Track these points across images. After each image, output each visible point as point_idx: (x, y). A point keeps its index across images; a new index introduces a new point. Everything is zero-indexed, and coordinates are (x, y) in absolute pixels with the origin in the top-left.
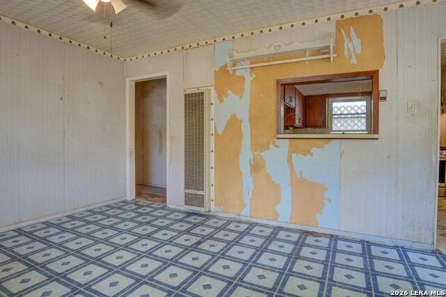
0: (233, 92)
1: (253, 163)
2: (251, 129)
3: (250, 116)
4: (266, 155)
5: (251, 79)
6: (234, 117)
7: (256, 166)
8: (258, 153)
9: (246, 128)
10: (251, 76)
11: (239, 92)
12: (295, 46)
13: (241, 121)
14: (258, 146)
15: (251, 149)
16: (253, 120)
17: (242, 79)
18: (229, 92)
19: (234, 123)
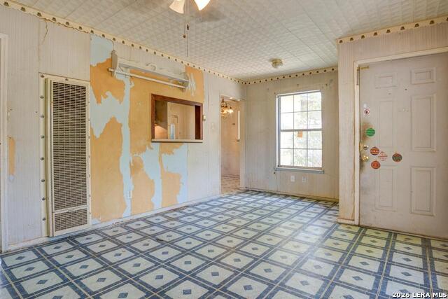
0: (113, 94)
1: (132, 165)
2: (131, 133)
3: (130, 121)
4: (143, 156)
5: (131, 86)
6: (113, 120)
7: (136, 167)
8: (137, 155)
9: (126, 131)
10: (131, 84)
11: (120, 97)
12: (165, 72)
13: (121, 125)
14: (137, 149)
15: (131, 152)
16: (132, 125)
17: (122, 84)
18: (108, 93)
19: (113, 126)
